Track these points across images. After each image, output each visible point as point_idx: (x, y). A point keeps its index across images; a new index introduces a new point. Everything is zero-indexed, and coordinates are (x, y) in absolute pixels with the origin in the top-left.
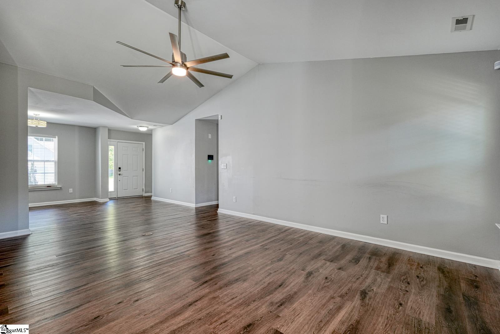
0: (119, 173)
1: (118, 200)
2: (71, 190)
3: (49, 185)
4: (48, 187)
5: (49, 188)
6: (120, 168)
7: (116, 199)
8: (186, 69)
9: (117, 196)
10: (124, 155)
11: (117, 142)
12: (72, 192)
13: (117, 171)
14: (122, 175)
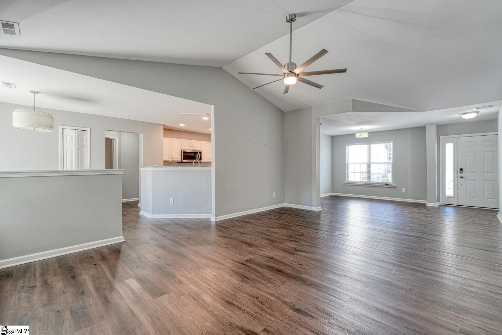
0: (460, 175)
1: (459, 208)
2: (404, 190)
3: (387, 183)
4: (386, 184)
5: (387, 186)
6: (461, 170)
7: (458, 207)
8: (296, 77)
9: (457, 203)
10: (468, 153)
11: (457, 138)
12: (405, 191)
13: (457, 173)
14: (465, 178)
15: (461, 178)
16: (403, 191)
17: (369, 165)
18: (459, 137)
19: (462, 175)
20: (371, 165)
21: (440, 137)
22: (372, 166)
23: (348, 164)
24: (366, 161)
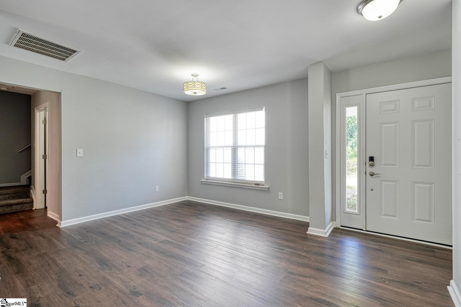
0: (370, 170)
2: (281, 195)
3: (257, 183)
4: (256, 185)
5: (257, 188)
6: (372, 159)
9: (365, 227)
10: (384, 125)
11: (364, 95)
12: (282, 199)
13: (364, 165)
14: (379, 177)
15: (372, 175)
16: (280, 198)
17: (235, 150)
18: (367, 92)
19: (372, 170)
20: (238, 151)
21: (336, 94)
22: (240, 151)
23: (208, 149)
24: (231, 143)
